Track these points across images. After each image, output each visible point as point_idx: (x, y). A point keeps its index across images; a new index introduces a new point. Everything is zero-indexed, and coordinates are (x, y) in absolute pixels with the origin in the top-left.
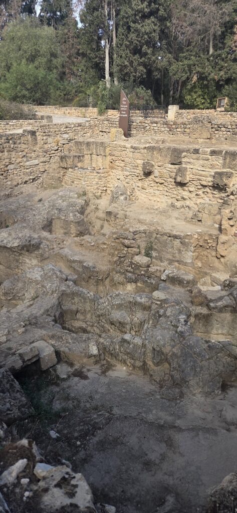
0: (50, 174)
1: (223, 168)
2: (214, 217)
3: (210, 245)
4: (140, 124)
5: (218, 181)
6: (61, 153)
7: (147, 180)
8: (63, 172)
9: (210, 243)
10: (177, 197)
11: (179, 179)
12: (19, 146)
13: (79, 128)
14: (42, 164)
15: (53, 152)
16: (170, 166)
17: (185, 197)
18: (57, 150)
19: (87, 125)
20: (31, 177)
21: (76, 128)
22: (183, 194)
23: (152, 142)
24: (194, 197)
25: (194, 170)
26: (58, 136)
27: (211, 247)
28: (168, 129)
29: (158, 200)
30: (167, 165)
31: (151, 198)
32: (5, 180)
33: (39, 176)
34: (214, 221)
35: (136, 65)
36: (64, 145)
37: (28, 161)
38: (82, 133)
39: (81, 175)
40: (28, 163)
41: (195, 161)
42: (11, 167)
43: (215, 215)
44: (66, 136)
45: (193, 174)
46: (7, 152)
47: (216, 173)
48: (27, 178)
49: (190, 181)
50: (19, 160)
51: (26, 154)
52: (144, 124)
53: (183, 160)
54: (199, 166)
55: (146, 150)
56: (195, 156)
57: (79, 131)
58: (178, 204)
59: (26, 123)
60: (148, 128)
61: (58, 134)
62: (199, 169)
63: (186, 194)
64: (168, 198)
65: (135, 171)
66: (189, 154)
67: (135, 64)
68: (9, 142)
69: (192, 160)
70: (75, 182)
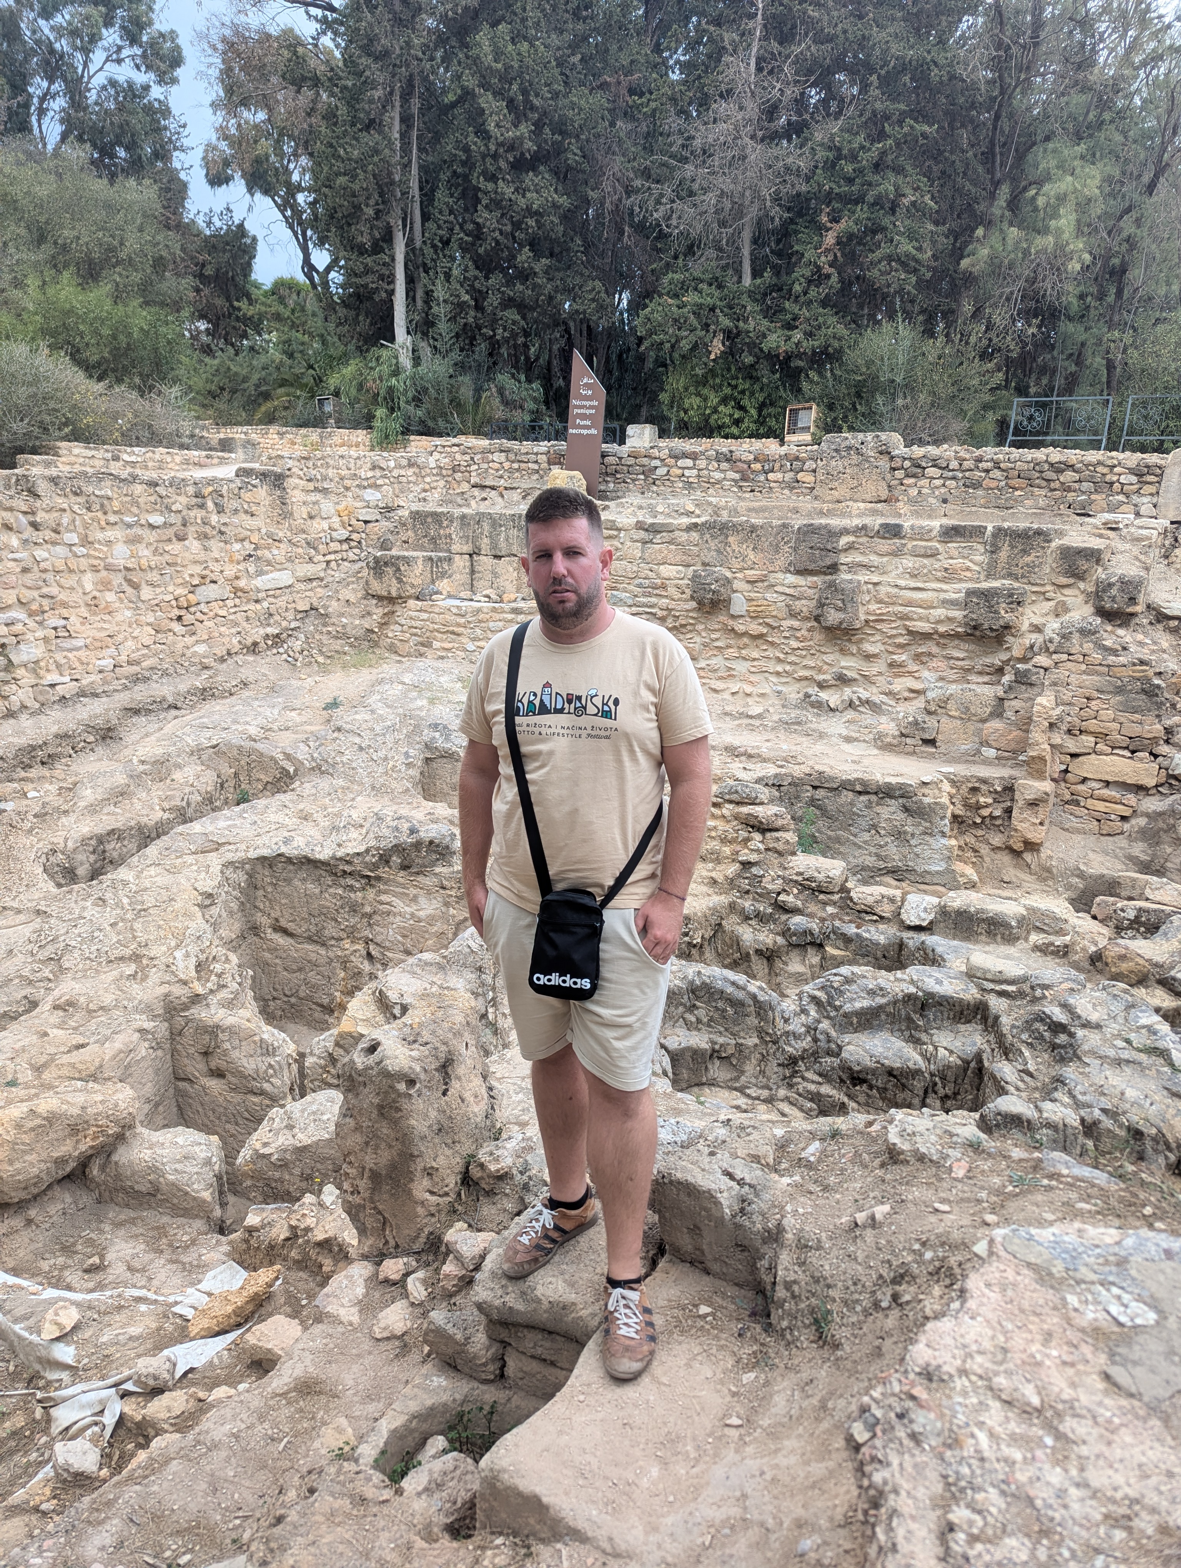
0: (333, 620)
1: (988, 577)
2: (980, 725)
3: (985, 812)
4: (631, 461)
5: (981, 615)
6: (356, 551)
7: (700, 627)
8: (380, 611)
9: (987, 806)
10: (821, 677)
11: (833, 617)
12: (235, 520)
13: (410, 472)
14: (302, 586)
15: (334, 546)
16: (791, 579)
17: (850, 674)
18: (348, 540)
19: (433, 465)
20: (270, 630)
21: (403, 472)
22: (843, 664)
23: (697, 512)
24: (880, 674)
25: (883, 590)
26: (350, 494)
27: (987, 821)
28: (737, 476)
29: (748, 689)
30: (780, 575)
31: (719, 685)
32: (189, 640)
33: (293, 625)
34: (980, 737)
35: (495, 304)
36: (370, 525)
37: (260, 573)
38: (418, 489)
39: (462, 620)
40: (260, 582)
41: (885, 559)
42: (209, 592)
43: (984, 721)
44: (372, 495)
45: (881, 602)
46: (198, 539)
47: (970, 593)
48: (257, 633)
49: (867, 621)
50: (230, 571)
51: (255, 549)
52: (645, 461)
53: (844, 559)
54: (899, 576)
55: (695, 535)
56: (884, 545)
57: (409, 482)
58: (832, 698)
59: (178, 459)
60: (662, 471)
61: (347, 489)
62: (902, 583)
63: (849, 665)
64: (784, 680)
65: (654, 600)
66: (864, 540)
67: (493, 301)
68: (202, 506)
69: (873, 557)
70: (436, 645)
